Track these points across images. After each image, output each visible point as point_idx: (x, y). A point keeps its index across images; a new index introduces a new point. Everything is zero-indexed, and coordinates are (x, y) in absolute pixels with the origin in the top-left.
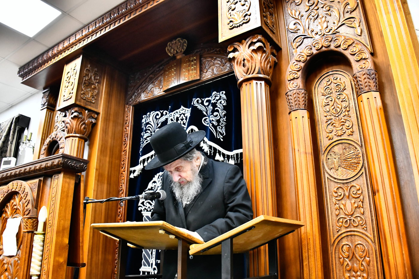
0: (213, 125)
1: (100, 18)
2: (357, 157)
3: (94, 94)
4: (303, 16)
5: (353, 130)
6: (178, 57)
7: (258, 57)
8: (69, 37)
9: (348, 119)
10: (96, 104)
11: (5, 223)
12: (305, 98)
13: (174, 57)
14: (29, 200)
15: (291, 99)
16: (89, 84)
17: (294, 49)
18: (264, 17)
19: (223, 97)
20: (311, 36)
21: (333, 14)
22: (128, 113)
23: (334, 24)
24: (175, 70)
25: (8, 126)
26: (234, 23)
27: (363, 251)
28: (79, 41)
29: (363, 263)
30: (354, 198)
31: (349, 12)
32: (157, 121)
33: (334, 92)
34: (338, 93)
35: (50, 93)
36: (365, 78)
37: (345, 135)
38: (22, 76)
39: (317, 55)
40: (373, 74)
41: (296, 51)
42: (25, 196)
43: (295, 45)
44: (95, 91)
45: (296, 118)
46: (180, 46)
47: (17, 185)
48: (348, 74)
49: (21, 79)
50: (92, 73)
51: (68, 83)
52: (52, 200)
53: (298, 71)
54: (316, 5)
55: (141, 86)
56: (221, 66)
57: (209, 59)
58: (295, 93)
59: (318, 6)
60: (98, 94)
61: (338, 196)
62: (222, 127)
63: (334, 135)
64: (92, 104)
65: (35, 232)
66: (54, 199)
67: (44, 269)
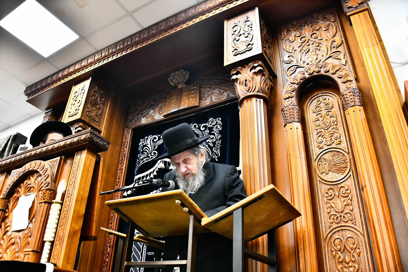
0: (209, 146)
1: (113, 45)
2: (345, 162)
3: (98, 114)
4: (296, 50)
5: (340, 140)
6: (179, 87)
8: (81, 61)
9: (336, 131)
10: (99, 123)
11: (16, 201)
12: (299, 113)
13: (176, 87)
14: (49, 175)
15: (286, 114)
16: (94, 104)
17: (288, 76)
18: (264, 47)
19: (219, 123)
20: (303, 66)
21: (322, 49)
22: (127, 135)
23: (322, 56)
24: (176, 98)
25: (5, 143)
26: (238, 51)
27: (353, 243)
28: (91, 64)
29: (354, 254)
30: (343, 197)
31: (336, 47)
32: (154, 144)
33: (323, 110)
34: (327, 111)
35: (52, 113)
36: (351, 95)
37: (334, 144)
38: (28, 95)
39: (309, 78)
40: (357, 92)
41: (290, 78)
42: (45, 171)
43: (289, 73)
44: (99, 111)
45: (291, 129)
46: (183, 76)
47: (36, 164)
48: (336, 95)
49: (27, 97)
50: (98, 95)
51: (75, 101)
53: (293, 91)
54: (308, 42)
55: (141, 112)
56: (218, 94)
57: (208, 89)
58: (291, 109)
59: (309, 42)
60: (101, 114)
61: (329, 196)
62: (217, 149)
63: (324, 145)
64: (95, 122)
65: (52, 201)
66: (75, 172)
67: (59, 235)
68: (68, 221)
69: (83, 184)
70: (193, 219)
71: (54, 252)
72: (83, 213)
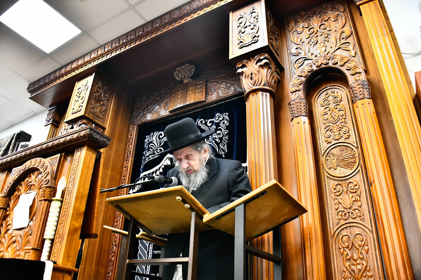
0: (216, 142)
1: (117, 40)
2: (354, 157)
3: (102, 110)
4: (304, 42)
5: (349, 134)
6: (185, 82)
7: (264, 71)
8: (84, 56)
9: (345, 125)
10: (104, 119)
11: (17, 199)
12: (306, 107)
13: (181, 82)
14: (49, 172)
15: (293, 107)
16: (98, 100)
17: (296, 69)
18: (271, 39)
19: (226, 118)
20: (311, 58)
21: (331, 40)
22: (133, 132)
23: (331, 48)
24: (182, 93)
25: (9, 141)
26: (244, 43)
27: (361, 240)
28: (94, 60)
29: (362, 251)
30: (351, 192)
31: (345, 38)
32: (160, 140)
33: (331, 103)
34: (336, 104)
35: (55, 110)
36: (360, 88)
37: (342, 139)
38: (31, 92)
39: (317, 71)
40: (366, 85)
41: (298, 71)
42: (45, 169)
43: (296, 66)
44: (104, 107)
45: (298, 123)
46: (188, 71)
47: (36, 162)
48: (344, 88)
49: (30, 94)
50: (102, 91)
51: (78, 97)
52: (73, 171)
53: (300, 84)
54: (316, 34)
55: (147, 108)
56: (225, 89)
57: (215, 84)
58: (298, 103)
59: (318, 34)
60: (106, 111)
61: (337, 192)
62: (224, 145)
63: (332, 139)
64: (100, 119)
65: (52, 198)
66: (75, 169)
67: (59, 232)
68: (67, 218)
69: (83, 181)
70: (195, 216)
71: (54, 250)
72: (84, 210)
